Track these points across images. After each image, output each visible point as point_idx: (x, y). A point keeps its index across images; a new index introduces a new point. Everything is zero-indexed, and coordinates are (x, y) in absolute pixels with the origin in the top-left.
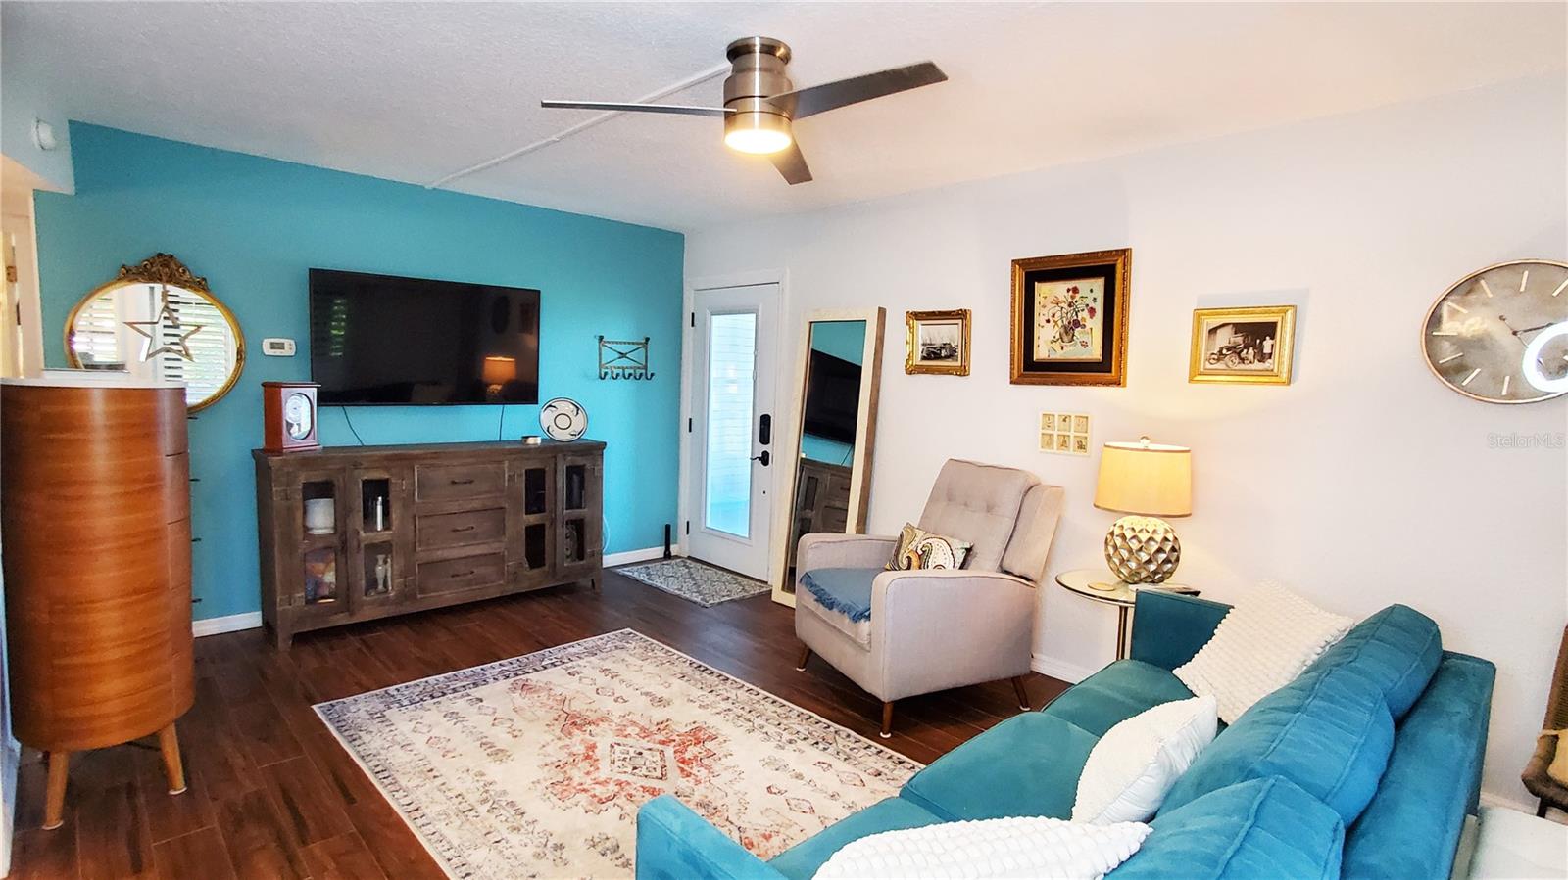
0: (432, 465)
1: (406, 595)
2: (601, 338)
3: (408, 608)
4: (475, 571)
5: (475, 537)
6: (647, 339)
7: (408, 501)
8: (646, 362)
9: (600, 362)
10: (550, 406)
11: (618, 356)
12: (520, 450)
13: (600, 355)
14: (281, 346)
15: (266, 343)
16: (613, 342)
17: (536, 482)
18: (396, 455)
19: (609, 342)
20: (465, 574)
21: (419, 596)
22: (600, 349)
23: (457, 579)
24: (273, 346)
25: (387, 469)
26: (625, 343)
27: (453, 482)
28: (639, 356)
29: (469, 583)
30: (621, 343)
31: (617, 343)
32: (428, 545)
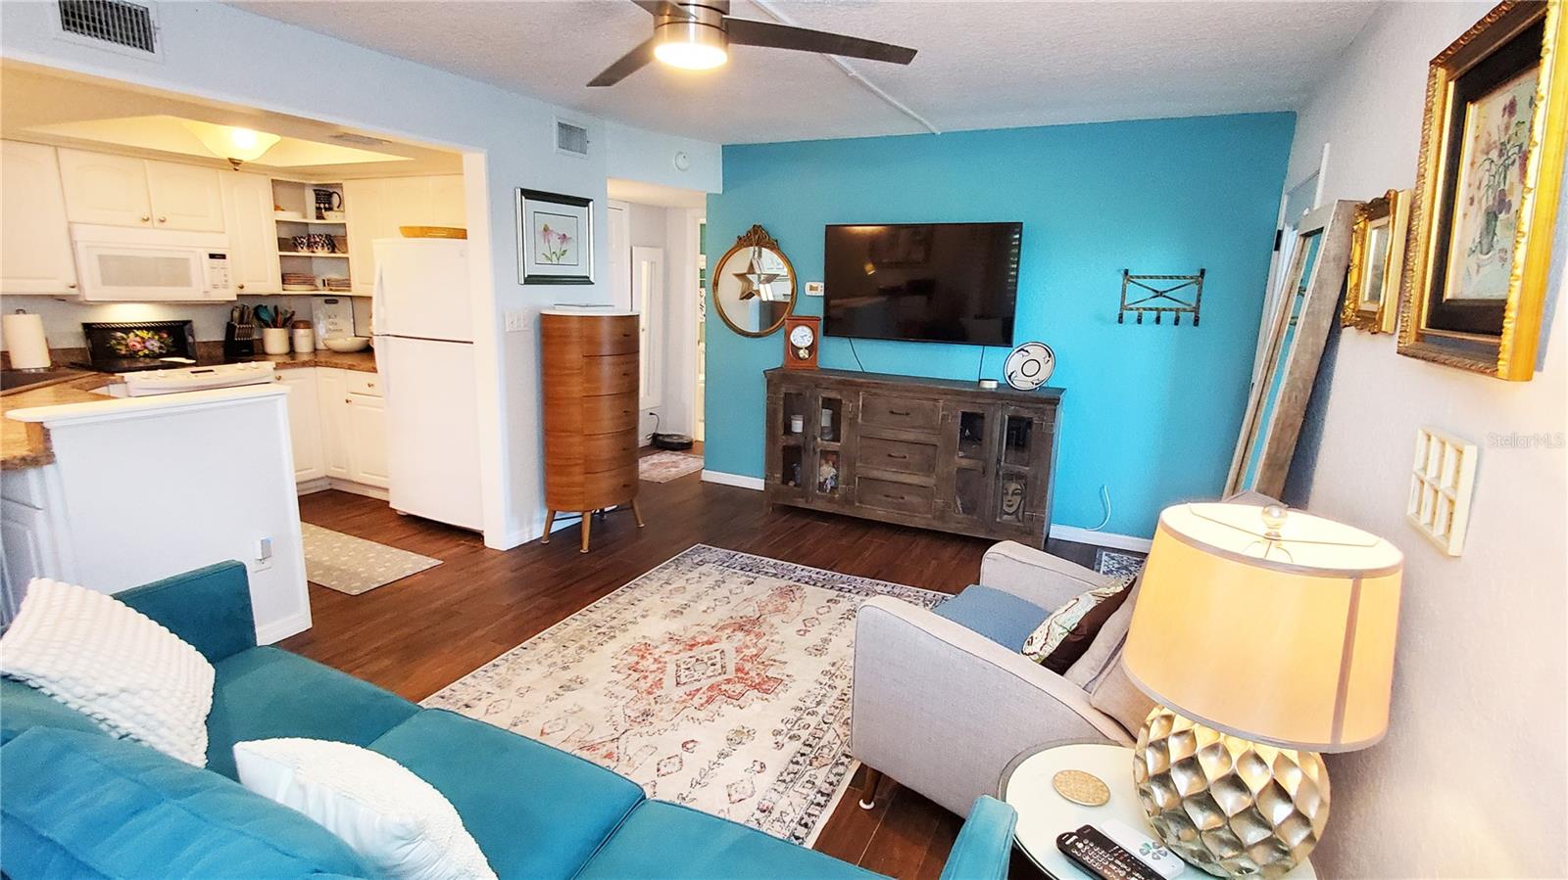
0: (875, 394)
1: (847, 501)
2: (1126, 272)
3: (847, 511)
4: (906, 498)
5: (907, 466)
6: (1203, 272)
7: (853, 422)
8: (1199, 301)
9: (1123, 302)
10: (1022, 350)
11: (1153, 294)
12: (972, 391)
13: (1124, 291)
14: (816, 289)
15: (807, 288)
16: (1144, 277)
17: (972, 426)
18: (849, 381)
19: (1138, 277)
20: (895, 498)
21: (857, 504)
22: (1124, 285)
23: (890, 499)
24: (812, 288)
25: (840, 392)
26: (1165, 277)
27: (892, 412)
28: (1187, 295)
29: (899, 507)
30: (1157, 277)
31: (1151, 277)
32: (867, 463)
